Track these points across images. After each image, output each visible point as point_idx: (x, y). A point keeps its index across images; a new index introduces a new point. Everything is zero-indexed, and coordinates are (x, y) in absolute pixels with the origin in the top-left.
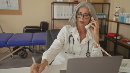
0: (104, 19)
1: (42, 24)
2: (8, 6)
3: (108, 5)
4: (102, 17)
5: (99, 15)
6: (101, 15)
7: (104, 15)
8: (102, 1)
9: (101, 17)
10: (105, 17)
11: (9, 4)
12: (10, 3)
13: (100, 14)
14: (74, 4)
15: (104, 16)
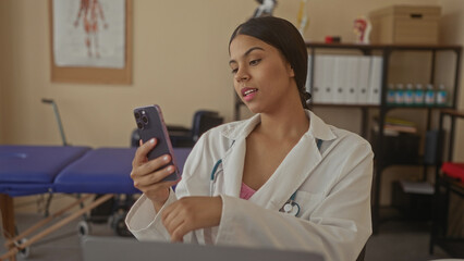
0: (435, 106)
1: (199, 119)
2: (90, 54)
3: (453, 56)
4: (429, 99)
5: (415, 90)
6: (425, 91)
7: (436, 90)
8: (433, 40)
9: (424, 98)
10: (440, 99)
11: (93, 50)
12: (97, 46)
13: (419, 86)
14: (317, 51)
15: (436, 98)
